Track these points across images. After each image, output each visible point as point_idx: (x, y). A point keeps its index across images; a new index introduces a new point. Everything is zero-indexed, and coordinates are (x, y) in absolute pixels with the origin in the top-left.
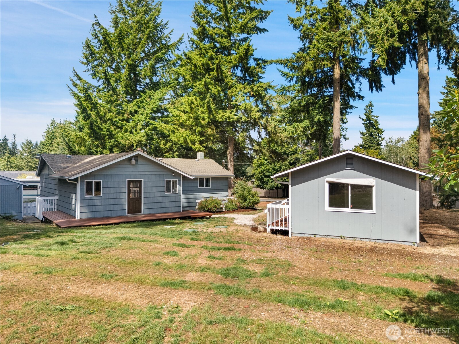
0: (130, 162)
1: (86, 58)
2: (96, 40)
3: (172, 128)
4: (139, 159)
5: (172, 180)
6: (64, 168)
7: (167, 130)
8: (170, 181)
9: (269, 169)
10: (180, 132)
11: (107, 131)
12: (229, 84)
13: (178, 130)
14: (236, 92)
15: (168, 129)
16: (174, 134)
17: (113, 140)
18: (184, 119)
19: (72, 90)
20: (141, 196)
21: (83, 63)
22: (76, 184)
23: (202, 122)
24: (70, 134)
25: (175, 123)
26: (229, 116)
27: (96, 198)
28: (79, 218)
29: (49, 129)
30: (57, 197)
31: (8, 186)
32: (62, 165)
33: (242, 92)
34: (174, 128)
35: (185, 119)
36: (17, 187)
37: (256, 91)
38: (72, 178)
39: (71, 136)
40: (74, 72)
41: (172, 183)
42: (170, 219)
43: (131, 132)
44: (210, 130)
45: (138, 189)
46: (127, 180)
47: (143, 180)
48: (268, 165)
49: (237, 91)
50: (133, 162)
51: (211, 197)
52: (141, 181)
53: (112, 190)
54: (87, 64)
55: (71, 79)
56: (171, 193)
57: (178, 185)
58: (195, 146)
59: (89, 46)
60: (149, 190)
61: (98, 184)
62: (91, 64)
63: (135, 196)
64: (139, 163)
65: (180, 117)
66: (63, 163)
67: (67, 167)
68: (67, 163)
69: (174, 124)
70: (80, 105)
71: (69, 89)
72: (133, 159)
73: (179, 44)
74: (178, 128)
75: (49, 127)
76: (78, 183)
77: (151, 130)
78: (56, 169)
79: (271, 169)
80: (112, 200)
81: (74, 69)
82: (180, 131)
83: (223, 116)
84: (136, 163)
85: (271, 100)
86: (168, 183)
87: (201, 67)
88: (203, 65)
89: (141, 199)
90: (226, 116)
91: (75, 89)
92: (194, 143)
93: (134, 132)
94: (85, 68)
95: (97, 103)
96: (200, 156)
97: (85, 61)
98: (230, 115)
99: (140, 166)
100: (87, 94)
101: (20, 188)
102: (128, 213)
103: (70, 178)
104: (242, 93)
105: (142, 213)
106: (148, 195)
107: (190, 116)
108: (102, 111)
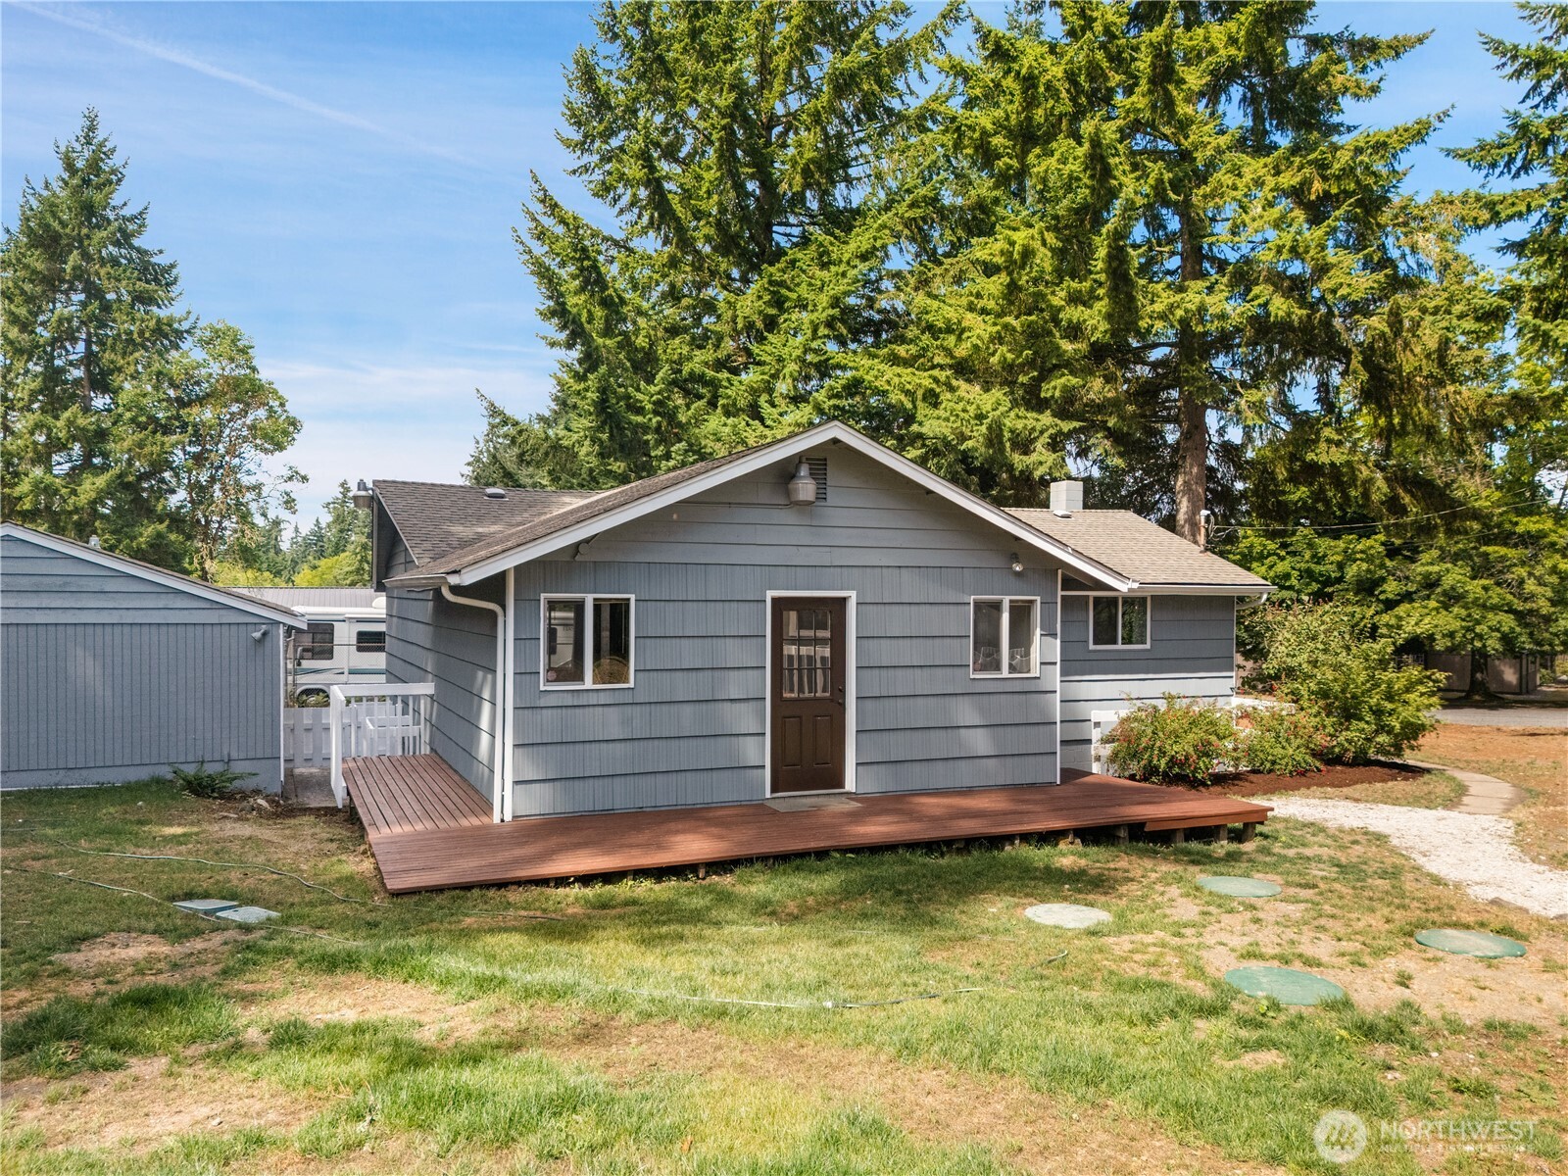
0: (788, 493)
1: (579, 124)
2: (616, 48)
3: (927, 383)
4: (833, 477)
5: (1006, 600)
6: (465, 544)
7: (907, 393)
8: (996, 606)
9: (1287, 576)
10: (960, 399)
11: (656, 413)
12: (1200, 157)
13: (952, 389)
14: (1235, 188)
15: (908, 387)
16: (936, 405)
17: (683, 445)
18: (979, 337)
19: (530, 252)
20: (842, 692)
21: (567, 143)
22: (493, 615)
23: (1067, 346)
24: (524, 436)
25: (937, 360)
26: (1202, 309)
27: (603, 699)
28: (508, 817)
29: (481, 452)
30: (427, 688)
31: (217, 629)
32: (457, 529)
33: (1266, 189)
34: (936, 380)
35: (986, 337)
36: (257, 635)
37: (1348, 172)
38: (468, 578)
39: (527, 441)
40: (536, 187)
41: (1005, 617)
42: (1026, 837)
43: (755, 412)
44: (1097, 383)
45: (826, 651)
46: (770, 594)
47: (853, 596)
48: (1282, 559)
49: (1240, 183)
50: (805, 488)
51: (1169, 698)
52: (843, 601)
53: (691, 654)
54: (582, 146)
55: (528, 212)
56: (1005, 673)
57: (1038, 632)
58: (1034, 457)
59: (588, 77)
60: (885, 653)
61: (615, 617)
62: (597, 144)
63: (812, 688)
64: (832, 497)
65: (963, 331)
66: (463, 519)
67: (480, 537)
68: (480, 519)
69: (933, 367)
70: (560, 312)
71: (521, 248)
72: (804, 471)
73: (950, 25)
74: (954, 383)
75: (482, 444)
76: (504, 607)
77: (837, 396)
78: (427, 545)
79: (1295, 573)
80: (688, 709)
81: (534, 176)
82: (961, 393)
83: (1172, 308)
84: (821, 495)
85: (1405, 224)
86: (987, 612)
87: (1063, 87)
88: (1071, 77)
89: (842, 706)
90: (1189, 306)
91: (539, 249)
92: (1024, 445)
93: (766, 410)
94: (573, 160)
95: (623, 301)
96: (1064, 496)
97: (576, 136)
98: (1209, 300)
99: (838, 517)
100: (586, 263)
101: (268, 639)
102: (774, 790)
103: (453, 580)
104: (1266, 193)
105: (850, 784)
106: (877, 684)
107: (1006, 326)
108: (643, 333)
